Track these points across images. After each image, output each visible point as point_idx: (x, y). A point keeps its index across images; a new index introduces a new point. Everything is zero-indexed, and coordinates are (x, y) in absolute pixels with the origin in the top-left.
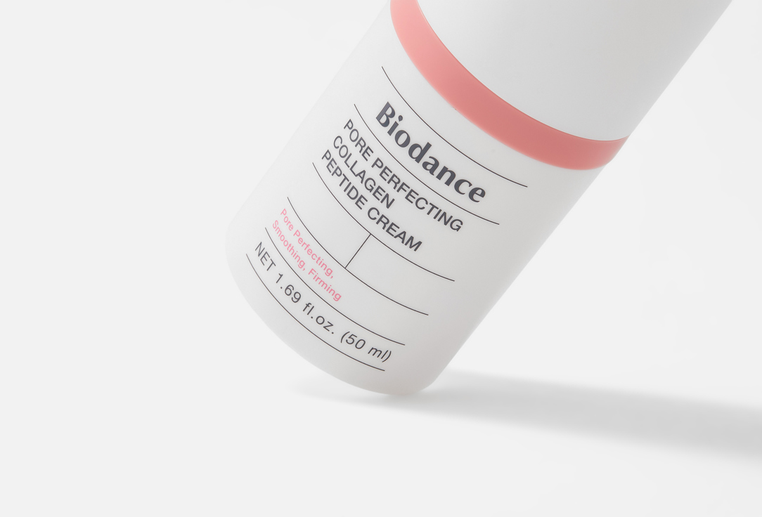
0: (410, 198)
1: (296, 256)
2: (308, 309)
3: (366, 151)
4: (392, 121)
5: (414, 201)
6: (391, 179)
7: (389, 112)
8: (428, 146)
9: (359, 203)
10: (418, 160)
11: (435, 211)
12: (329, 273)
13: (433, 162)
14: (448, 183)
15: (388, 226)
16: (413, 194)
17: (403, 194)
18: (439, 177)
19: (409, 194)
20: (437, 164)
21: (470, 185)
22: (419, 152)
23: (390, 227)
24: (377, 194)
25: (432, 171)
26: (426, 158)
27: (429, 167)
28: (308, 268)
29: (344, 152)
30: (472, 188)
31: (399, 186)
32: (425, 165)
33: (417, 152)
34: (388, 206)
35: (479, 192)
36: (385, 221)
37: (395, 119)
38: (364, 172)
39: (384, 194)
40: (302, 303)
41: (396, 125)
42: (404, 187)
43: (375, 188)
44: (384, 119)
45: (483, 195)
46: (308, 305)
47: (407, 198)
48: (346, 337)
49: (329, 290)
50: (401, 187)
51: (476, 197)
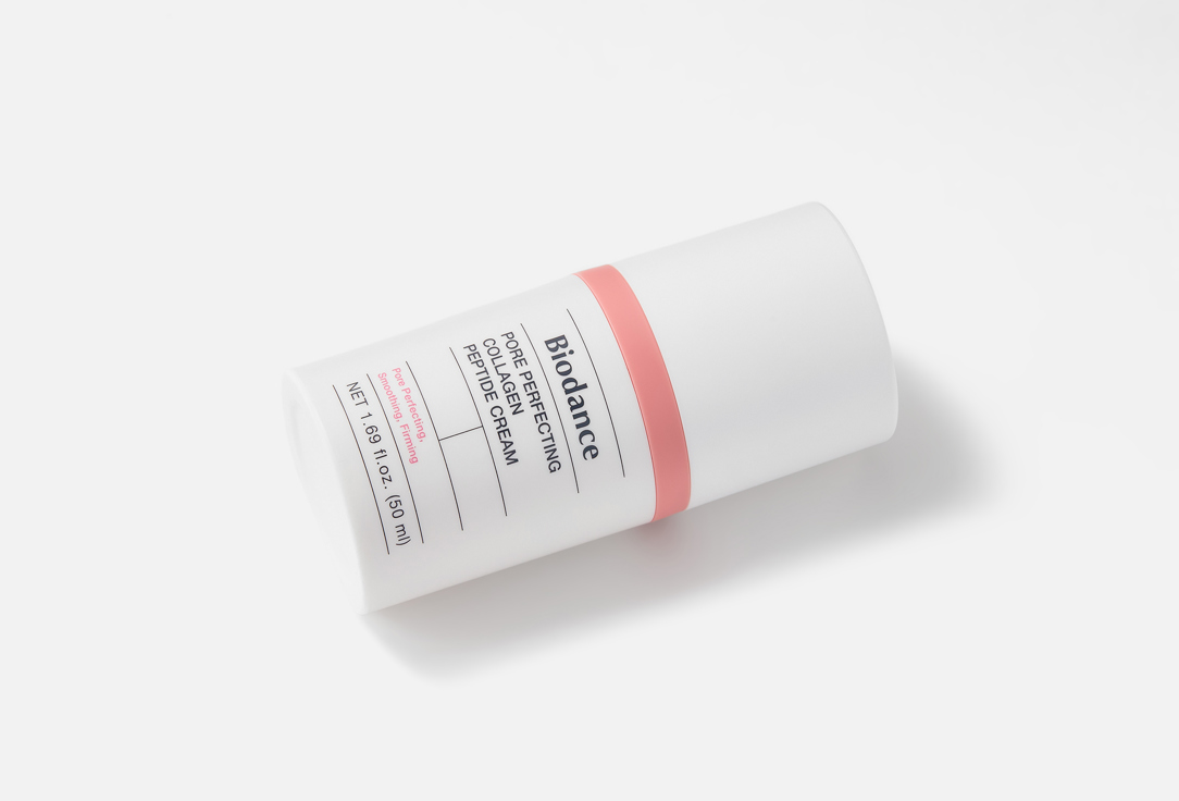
0: (538, 418)
1: (395, 406)
2: (380, 455)
3: (519, 359)
4: (561, 351)
5: (540, 422)
6: (532, 394)
7: (562, 342)
8: (585, 386)
9: (489, 397)
10: (567, 392)
11: (550, 442)
12: (421, 436)
13: (579, 401)
14: (578, 426)
15: (502, 429)
16: (543, 416)
17: (535, 411)
18: (575, 417)
19: (540, 415)
20: (582, 404)
21: (593, 441)
22: (572, 387)
23: (503, 431)
24: (511, 398)
25: (573, 408)
26: (575, 395)
27: (573, 403)
28: (403, 421)
29: (494, 351)
30: (593, 444)
31: (535, 402)
32: (571, 399)
33: (570, 386)
34: (514, 413)
35: (594, 452)
36: (503, 423)
37: (566, 350)
38: (509, 375)
39: (517, 402)
40: (378, 447)
41: (564, 355)
42: (540, 406)
43: (512, 392)
44: (553, 345)
45: (594, 456)
46: (382, 451)
47: (535, 416)
48: (393, 499)
49: (411, 449)
50: (537, 405)
51: (588, 454)
